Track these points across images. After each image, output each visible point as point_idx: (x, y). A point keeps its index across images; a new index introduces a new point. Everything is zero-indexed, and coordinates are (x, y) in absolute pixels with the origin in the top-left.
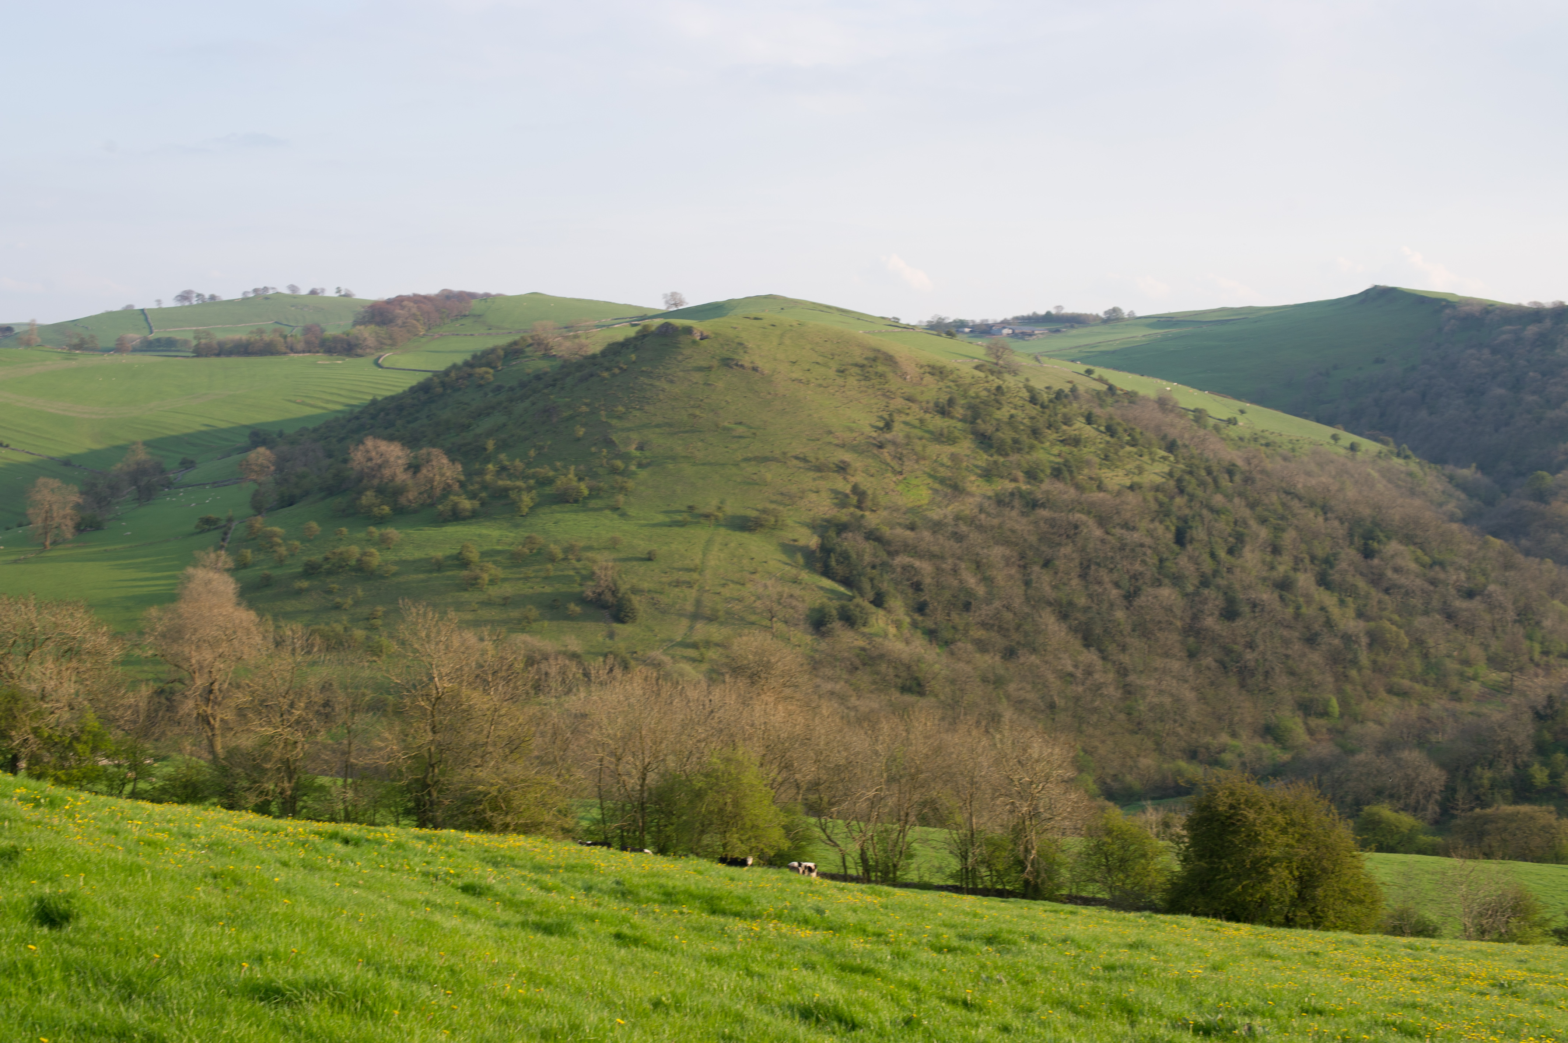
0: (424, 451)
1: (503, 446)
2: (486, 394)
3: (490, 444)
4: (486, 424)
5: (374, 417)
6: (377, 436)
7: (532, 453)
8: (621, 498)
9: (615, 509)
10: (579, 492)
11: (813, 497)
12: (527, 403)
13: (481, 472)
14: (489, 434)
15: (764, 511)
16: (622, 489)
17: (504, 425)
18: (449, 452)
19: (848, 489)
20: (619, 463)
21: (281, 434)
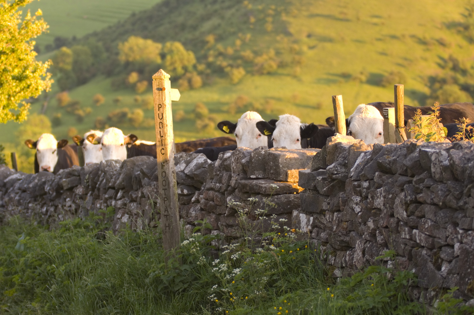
0: (168, 44)
1: (220, 39)
2: (206, 6)
3: (211, 39)
4: (207, 25)
5: (133, 24)
6: (136, 35)
7: (238, 42)
8: (298, 70)
9: (295, 77)
10: (271, 67)
11: (423, 64)
12: (233, 10)
13: (205, 57)
14: (210, 32)
15: (392, 74)
16: (299, 63)
17: (219, 25)
18: (185, 44)
19: (446, 56)
20: (296, 47)
21: (74, 39)
